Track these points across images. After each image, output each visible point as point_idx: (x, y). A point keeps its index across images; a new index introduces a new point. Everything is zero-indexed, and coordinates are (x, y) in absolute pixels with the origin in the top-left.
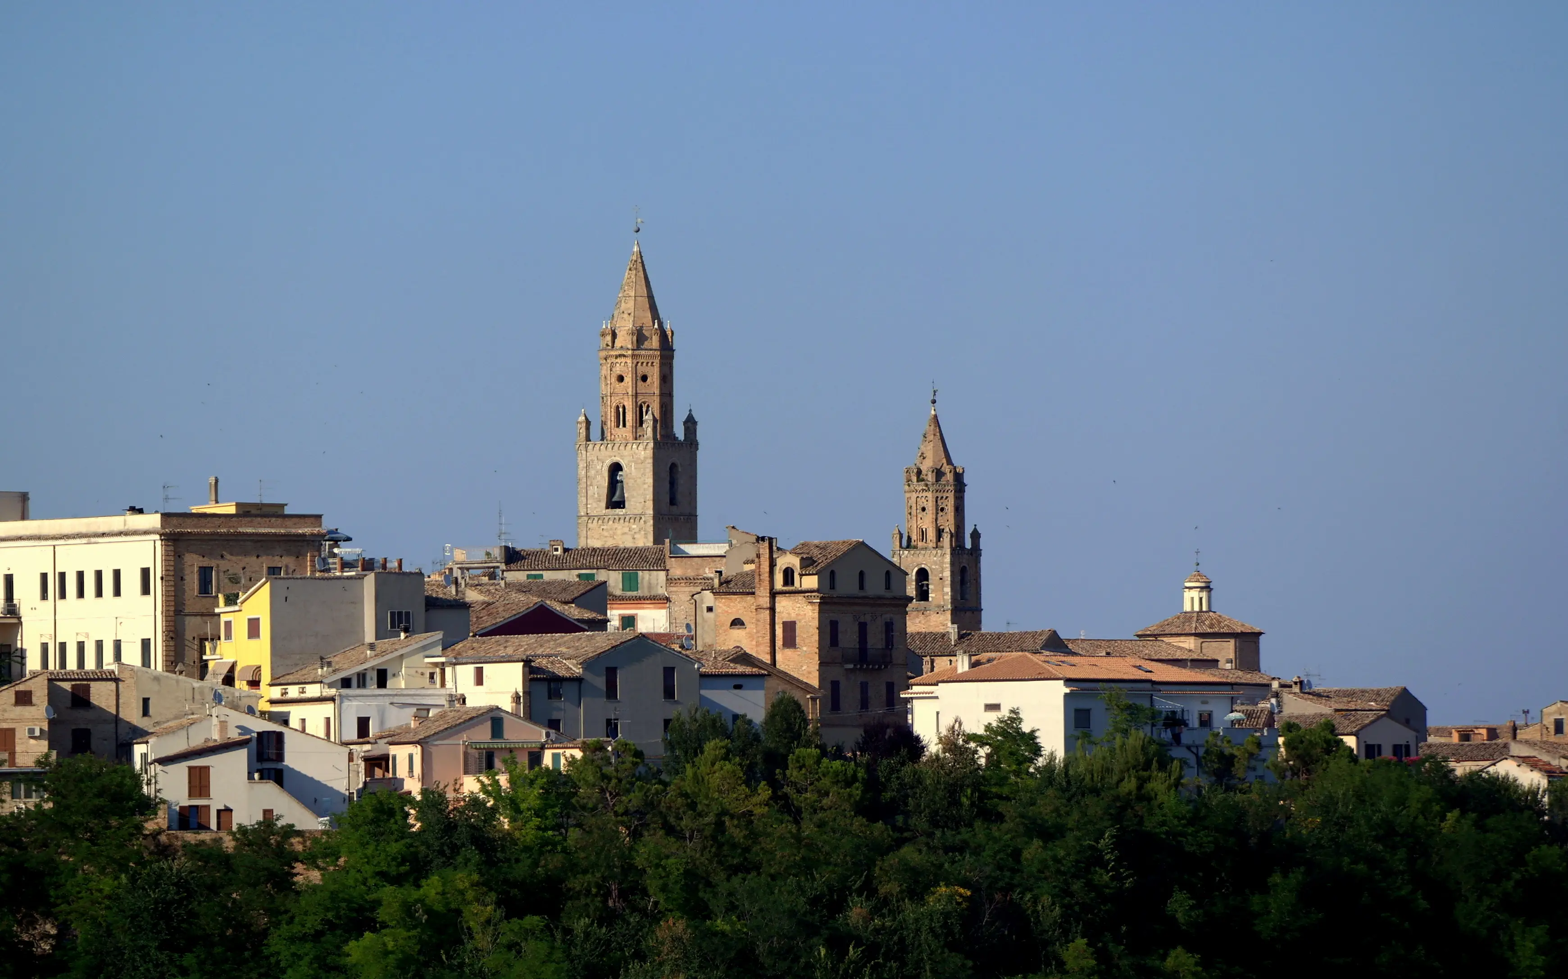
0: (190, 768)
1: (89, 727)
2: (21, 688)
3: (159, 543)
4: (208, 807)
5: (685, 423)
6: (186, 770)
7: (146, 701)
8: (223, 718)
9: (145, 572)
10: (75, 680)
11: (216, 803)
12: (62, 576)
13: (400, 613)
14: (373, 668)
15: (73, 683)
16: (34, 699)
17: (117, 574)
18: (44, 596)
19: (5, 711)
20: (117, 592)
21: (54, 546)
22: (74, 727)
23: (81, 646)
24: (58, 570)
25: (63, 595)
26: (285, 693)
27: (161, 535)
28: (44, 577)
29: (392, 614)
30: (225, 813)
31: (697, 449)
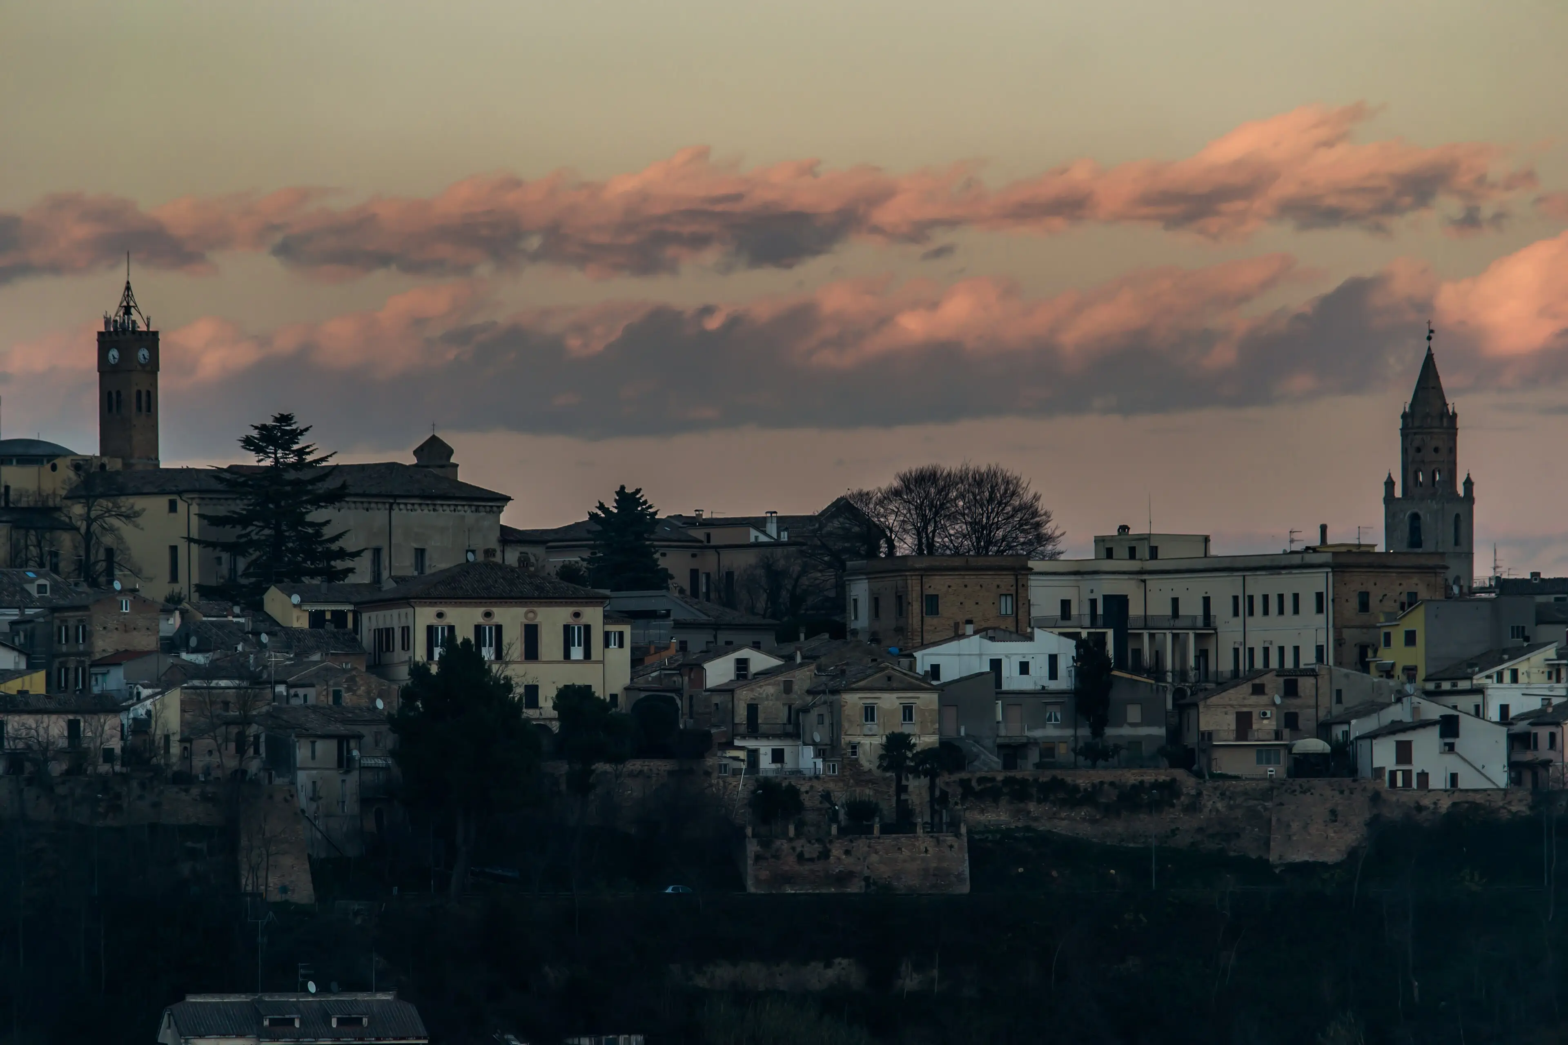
0: (1398, 743)
1: (1297, 711)
2: (1257, 681)
3: (1330, 575)
4: (1410, 771)
5: (1465, 484)
6: (1394, 744)
7: (1339, 692)
8: (1416, 705)
9: (1319, 596)
10: (1287, 676)
11: (1416, 768)
12: (1251, 598)
13: (1518, 627)
14: (1508, 668)
15: (1286, 678)
16: (1266, 690)
17: (1296, 596)
18: (1236, 613)
19: (1244, 699)
20: (1296, 611)
21: (1244, 576)
22: (1286, 711)
23: (1266, 650)
24: (1248, 593)
25: (1251, 613)
26: (1438, 686)
27: (1332, 568)
28: (1236, 598)
29: (1513, 628)
30: (1423, 777)
31: (1473, 503)
